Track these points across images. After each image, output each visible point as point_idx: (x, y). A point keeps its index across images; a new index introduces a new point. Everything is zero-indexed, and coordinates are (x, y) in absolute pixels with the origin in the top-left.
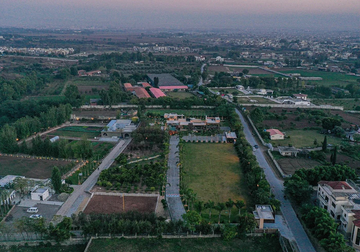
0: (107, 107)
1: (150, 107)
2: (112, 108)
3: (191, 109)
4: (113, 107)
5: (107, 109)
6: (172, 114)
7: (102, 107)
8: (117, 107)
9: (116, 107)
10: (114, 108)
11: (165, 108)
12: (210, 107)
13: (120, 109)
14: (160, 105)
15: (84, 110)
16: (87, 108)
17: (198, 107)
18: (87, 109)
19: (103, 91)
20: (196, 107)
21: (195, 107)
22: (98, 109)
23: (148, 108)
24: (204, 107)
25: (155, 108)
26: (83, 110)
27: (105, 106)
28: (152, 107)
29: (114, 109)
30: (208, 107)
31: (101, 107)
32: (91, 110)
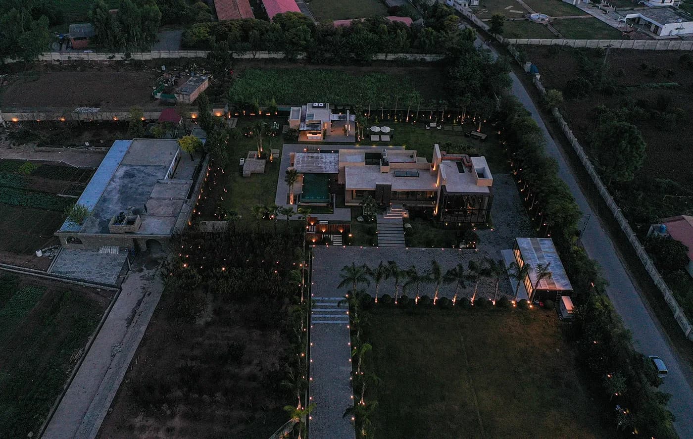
0: (119, 57)
1: (248, 56)
2: (132, 60)
3: (369, 64)
4: (138, 56)
5: (117, 62)
6: (314, 107)
7: (102, 57)
8: (149, 59)
9: (146, 56)
10: (140, 61)
11: (293, 61)
12: (428, 58)
13: (158, 62)
14: (276, 51)
15: (49, 66)
16: (58, 61)
17: (391, 57)
18: (57, 63)
19: (98, 10)
20: (386, 56)
21: (381, 57)
22: (91, 65)
23: (242, 60)
24: (409, 57)
25: (263, 59)
26: (46, 66)
27: (111, 55)
28: (252, 56)
29: (139, 65)
30: (422, 56)
31: (101, 59)
32: (73, 66)
